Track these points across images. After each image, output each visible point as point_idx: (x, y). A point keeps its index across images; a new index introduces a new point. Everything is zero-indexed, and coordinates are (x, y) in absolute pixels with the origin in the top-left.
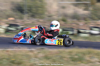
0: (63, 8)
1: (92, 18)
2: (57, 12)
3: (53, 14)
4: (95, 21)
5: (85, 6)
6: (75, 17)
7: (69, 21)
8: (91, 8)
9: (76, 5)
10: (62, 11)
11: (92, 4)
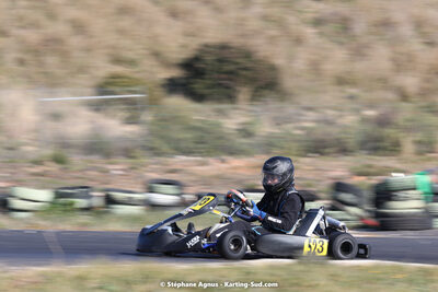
0: (56, 117)
1: (152, 149)
2: (36, 131)
3: (23, 138)
4: (162, 159)
5: (128, 109)
6: (97, 147)
7: (77, 160)
8: (147, 117)
9: (97, 107)
10: (52, 128)
11: (153, 102)
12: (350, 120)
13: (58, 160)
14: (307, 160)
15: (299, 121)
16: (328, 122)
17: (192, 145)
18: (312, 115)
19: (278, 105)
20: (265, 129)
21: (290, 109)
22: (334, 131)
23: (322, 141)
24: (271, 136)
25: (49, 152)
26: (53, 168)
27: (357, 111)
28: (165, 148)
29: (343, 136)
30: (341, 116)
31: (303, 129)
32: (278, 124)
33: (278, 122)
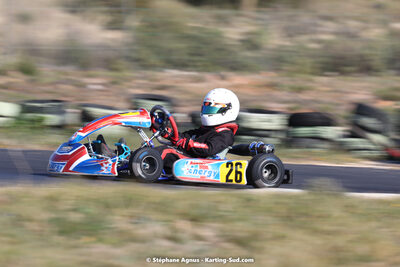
0: (24, 18)
1: (137, 60)
4: (149, 73)
5: (111, 13)
6: (72, 56)
7: (48, 71)
8: (133, 21)
9: (73, 8)
10: (18, 32)
11: (140, 4)
12: (375, 33)
13: (26, 70)
14: (324, 79)
15: (315, 32)
16: (351, 35)
17: (186, 57)
18: (331, 26)
19: (290, 12)
20: (274, 40)
21: (304, 18)
22: (356, 47)
23: (342, 58)
24: (280, 49)
25: (14, 60)
26: (19, 79)
27: (384, 23)
28: (153, 60)
29: (367, 52)
30: (364, 29)
31: (319, 42)
32: (290, 36)
33: (290, 33)
